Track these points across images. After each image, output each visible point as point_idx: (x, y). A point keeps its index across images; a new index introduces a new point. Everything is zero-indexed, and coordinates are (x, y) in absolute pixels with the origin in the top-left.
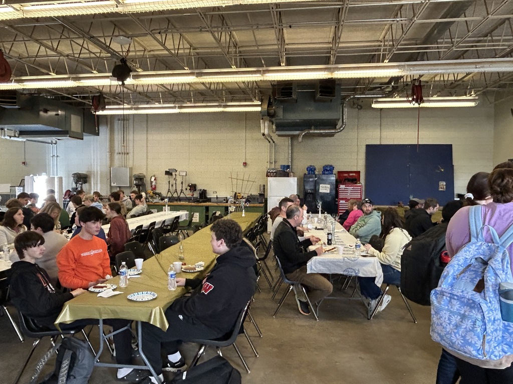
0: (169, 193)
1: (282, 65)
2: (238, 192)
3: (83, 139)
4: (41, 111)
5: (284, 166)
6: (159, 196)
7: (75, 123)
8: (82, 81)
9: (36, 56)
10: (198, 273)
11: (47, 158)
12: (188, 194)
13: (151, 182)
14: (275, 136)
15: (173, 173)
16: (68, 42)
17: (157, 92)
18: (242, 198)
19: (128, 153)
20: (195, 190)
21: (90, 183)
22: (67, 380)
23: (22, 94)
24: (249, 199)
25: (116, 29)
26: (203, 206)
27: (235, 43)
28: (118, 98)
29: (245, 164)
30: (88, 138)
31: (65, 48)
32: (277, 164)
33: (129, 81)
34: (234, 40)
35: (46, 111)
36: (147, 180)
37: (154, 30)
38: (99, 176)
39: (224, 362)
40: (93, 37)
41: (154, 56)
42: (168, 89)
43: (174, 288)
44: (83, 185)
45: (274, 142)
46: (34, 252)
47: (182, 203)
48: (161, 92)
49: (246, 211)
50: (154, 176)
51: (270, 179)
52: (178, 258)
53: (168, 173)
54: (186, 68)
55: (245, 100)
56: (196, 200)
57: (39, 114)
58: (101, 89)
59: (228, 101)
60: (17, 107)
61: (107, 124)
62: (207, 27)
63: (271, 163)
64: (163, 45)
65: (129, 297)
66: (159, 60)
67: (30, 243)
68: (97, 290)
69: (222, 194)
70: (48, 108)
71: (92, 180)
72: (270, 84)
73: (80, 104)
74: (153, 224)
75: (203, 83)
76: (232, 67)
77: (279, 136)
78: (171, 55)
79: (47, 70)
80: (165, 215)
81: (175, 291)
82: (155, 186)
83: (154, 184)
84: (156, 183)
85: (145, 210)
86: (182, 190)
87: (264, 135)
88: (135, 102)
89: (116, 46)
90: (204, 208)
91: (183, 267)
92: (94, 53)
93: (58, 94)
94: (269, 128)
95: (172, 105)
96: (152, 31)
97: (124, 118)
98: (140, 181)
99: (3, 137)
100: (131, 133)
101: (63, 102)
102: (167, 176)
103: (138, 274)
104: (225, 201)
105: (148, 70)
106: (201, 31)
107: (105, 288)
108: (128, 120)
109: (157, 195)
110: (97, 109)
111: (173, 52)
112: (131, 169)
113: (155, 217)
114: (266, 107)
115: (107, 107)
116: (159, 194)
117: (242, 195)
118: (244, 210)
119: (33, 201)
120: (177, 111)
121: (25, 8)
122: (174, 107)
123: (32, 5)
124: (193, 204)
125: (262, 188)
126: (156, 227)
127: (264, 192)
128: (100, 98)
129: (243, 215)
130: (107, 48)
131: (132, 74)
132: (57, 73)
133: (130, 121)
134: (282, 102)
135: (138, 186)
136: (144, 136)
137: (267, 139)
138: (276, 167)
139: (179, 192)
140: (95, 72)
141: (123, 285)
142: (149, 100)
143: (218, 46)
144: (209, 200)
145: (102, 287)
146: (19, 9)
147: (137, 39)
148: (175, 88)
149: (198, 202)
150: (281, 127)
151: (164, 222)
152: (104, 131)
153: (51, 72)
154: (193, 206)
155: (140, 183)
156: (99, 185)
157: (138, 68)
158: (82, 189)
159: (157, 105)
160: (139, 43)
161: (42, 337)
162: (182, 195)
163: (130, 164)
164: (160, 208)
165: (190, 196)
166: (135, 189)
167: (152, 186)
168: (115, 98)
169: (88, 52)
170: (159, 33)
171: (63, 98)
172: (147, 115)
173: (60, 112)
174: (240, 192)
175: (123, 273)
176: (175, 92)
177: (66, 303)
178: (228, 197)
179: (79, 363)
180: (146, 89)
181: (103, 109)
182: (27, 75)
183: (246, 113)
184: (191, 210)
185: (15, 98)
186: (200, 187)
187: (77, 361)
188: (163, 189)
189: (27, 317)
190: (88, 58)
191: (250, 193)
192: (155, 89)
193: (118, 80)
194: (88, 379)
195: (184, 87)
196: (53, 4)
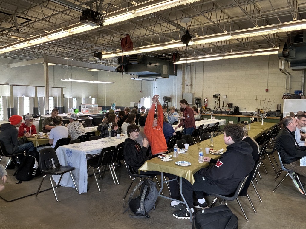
0: (215, 108)
1: (294, 20)
2: (261, 109)
3: (168, 78)
4: (148, 64)
5: (297, 91)
6: (209, 110)
7: (165, 69)
8: (166, 46)
9: (145, 36)
10: (219, 156)
11: (151, 88)
12: (227, 109)
13: (205, 102)
14: (290, 71)
15: (218, 97)
16: (159, 26)
17: (209, 48)
18: (264, 113)
19: (192, 85)
20: (232, 107)
21: (172, 102)
22: (145, 200)
23: (139, 56)
24: (268, 114)
25: (184, 14)
26: (236, 117)
27: (259, 10)
28: (186, 54)
29: (267, 90)
30: (171, 77)
31: (158, 29)
32: (292, 90)
33: (191, 43)
34: (257, 8)
35: (150, 64)
36: (202, 101)
37: (204, 11)
38: (176, 98)
39: (228, 209)
40: (171, 21)
41: (206, 26)
42: (215, 45)
43: (202, 161)
44: (168, 103)
45: (290, 75)
46: (134, 134)
47: (223, 115)
48: (212, 47)
49: (264, 121)
50: (207, 98)
51: (285, 100)
52: (210, 145)
53: (215, 96)
54: (225, 31)
55: (269, 47)
56: (232, 113)
57: (147, 66)
58: (177, 49)
59: (255, 49)
60: (137, 63)
61: (181, 69)
62: (236, 4)
63: (287, 89)
64: (209, 19)
65: (176, 163)
66: (209, 28)
67: (132, 130)
68: (161, 157)
69: (250, 110)
70: (151, 62)
71: (173, 99)
72: (286, 34)
73: (168, 59)
74: (202, 126)
75: (237, 39)
76: (256, 26)
77: (293, 70)
78: (214, 25)
79: (150, 42)
80: (211, 121)
81: (202, 164)
82: (207, 104)
83: (206, 103)
84: (208, 102)
85: (200, 118)
86: (223, 107)
87: (281, 70)
88: (197, 55)
89: (183, 25)
90: (237, 118)
91: (211, 151)
92: (172, 30)
93: (157, 54)
94: (285, 65)
95: (218, 55)
96: (202, 12)
97: (191, 65)
98: (198, 101)
99: (131, 78)
100: (194, 73)
101: (159, 58)
102: (214, 98)
103: (185, 152)
104: (251, 115)
105: (202, 35)
106: (232, 6)
107: (165, 157)
108: (193, 66)
109: (208, 110)
110: (175, 61)
111: (216, 22)
112: (194, 94)
113: (204, 122)
114: (282, 50)
115: (180, 59)
116: (209, 109)
117: (264, 111)
118: (263, 121)
119: (143, 111)
120: (221, 58)
121: (137, 12)
122: (219, 56)
123: (140, 10)
124: (230, 115)
125: (279, 107)
126: (204, 128)
127: (281, 109)
128: (176, 55)
129: (262, 124)
130: (178, 26)
131: (192, 39)
132: (155, 43)
133: (194, 66)
134: (295, 46)
135: (197, 104)
136: (202, 75)
137: (284, 73)
138: (292, 92)
139: (221, 108)
140: (173, 40)
141: (175, 156)
142: (205, 53)
143: (244, 14)
144: (241, 113)
145: (164, 156)
146: (134, 13)
147: (196, 18)
148: (220, 44)
149: (233, 114)
150: (295, 64)
151: (209, 125)
152: (180, 73)
153: (151, 43)
154: (230, 117)
155: (198, 102)
156: (176, 103)
157: (196, 35)
158: (167, 105)
159: (209, 56)
160: (197, 20)
161: (137, 177)
162: (223, 110)
163: (193, 91)
164: (209, 117)
165: (228, 111)
166: (196, 106)
167: (205, 104)
168: (185, 54)
169: (169, 30)
170: (207, 12)
171: (159, 56)
172: (204, 62)
173: (157, 64)
174: (262, 109)
175: (175, 150)
176: (219, 47)
177: (146, 161)
178: (254, 112)
179: (151, 193)
180: (202, 47)
181: (178, 60)
182: (141, 46)
183: (270, 55)
184: (228, 119)
185: (136, 58)
186: (235, 105)
187: (150, 192)
188: (211, 106)
189: (131, 166)
190: (170, 33)
191: (270, 110)
192: (208, 46)
193: (184, 43)
194: (155, 202)
195: (225, 43)
196: (149, 7)
